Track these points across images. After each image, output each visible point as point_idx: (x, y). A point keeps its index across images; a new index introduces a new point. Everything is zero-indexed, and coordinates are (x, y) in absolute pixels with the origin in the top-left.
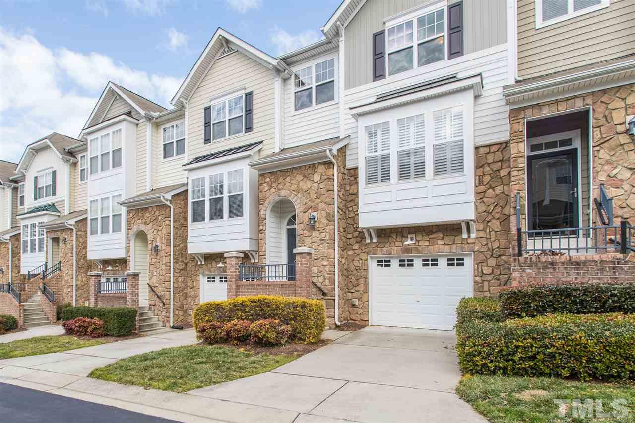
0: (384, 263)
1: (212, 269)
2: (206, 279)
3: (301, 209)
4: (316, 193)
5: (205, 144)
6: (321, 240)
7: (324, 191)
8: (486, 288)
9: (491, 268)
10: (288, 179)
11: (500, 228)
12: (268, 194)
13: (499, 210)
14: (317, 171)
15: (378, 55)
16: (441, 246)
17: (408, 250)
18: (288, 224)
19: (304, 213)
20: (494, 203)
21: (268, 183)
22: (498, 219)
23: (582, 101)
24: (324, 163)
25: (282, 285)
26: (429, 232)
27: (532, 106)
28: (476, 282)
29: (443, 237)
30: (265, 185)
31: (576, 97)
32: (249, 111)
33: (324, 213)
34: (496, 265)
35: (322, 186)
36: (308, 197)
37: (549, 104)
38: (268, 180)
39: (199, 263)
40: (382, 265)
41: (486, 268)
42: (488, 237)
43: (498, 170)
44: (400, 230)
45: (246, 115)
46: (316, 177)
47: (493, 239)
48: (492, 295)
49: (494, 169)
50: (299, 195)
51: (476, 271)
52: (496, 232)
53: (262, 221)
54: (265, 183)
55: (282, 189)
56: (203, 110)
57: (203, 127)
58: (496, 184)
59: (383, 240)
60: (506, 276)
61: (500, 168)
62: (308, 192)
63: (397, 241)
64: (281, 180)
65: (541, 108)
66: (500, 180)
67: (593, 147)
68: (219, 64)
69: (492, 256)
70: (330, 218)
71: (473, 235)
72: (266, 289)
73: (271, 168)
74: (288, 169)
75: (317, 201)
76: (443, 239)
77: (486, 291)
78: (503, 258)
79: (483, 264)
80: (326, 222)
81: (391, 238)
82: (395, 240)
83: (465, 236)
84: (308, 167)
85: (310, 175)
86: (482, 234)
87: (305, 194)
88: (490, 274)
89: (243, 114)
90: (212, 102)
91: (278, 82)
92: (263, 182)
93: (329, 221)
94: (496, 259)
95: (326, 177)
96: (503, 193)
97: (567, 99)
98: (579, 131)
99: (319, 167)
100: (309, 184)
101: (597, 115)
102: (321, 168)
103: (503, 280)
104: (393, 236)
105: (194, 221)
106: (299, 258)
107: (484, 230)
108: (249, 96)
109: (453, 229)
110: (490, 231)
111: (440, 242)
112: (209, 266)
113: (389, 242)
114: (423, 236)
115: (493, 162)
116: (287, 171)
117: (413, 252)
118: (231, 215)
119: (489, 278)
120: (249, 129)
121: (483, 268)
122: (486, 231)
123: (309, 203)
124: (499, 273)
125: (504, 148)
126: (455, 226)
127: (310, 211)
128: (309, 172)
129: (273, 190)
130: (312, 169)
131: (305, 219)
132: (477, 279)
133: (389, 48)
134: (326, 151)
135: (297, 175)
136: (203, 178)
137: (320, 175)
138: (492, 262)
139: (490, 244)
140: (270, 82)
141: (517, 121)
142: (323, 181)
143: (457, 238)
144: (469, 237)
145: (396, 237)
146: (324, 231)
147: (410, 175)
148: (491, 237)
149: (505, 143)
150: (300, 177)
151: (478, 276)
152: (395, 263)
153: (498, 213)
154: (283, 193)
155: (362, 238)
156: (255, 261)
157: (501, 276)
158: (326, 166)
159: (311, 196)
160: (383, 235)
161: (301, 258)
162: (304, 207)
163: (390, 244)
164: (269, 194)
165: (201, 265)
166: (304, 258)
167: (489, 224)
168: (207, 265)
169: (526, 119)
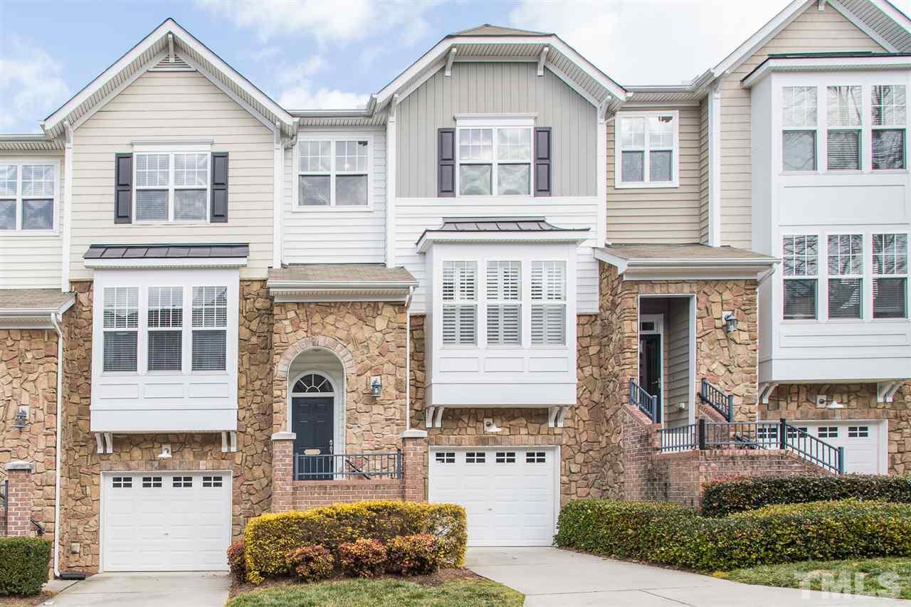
0: (445, 458)
1: (133, 464)
2: (110, 482)
3: (354, 370)
4: (378, 348)
5: (115, 223)
6: (386, 420)
7: (392, 346)
8: (573, 491)
9: (579, 466)
10: (330, 319)
11: (588, 417)
12: (292, 338)
13: (588, 395)
14: (381, 314)
15: (446, 162)
16: (524, 437)
17: (483, 440)
18: (294, 391)
19: (358, 375)
20: (582, 386)
21: (292, 320)
22: (586, 406)
23: (689, 288)
24: (393, 304)
25: (377, 486)
26: (509, 417)
27: (646, 282)
28: (563, 483)
29: (526, 425)
30: (287, 322)
31: (684, 281)
32: (220, 185)
33: (391, 379)
34: (584, 462)
35: (388, 337)
36: (366, 352)
37: (661, 283)
38: (291, 314)
39: (100, 450)
40: (443, 461)
41: (574, 466)
42: (576, 427)
43: (588, 347)
44: (473, 411)
45: (213, 190)
46: (380, 323)
47: (581, 430)
48: (580, 499)
49: (584, 346)
50: (350, 347)
51: (563, 469)
52: (584, 421)
53: (280, 383)
54: (286, 319)
55: (320, 334)
56: (113, 158)
57: (113, 191)
58: (585, 364)
59: (450, 424)
60: (594, 475)
61: (588, 345)
62: (366, 344)
63: (468, 426)
64: (317, 318)
65: (653, 288)
66: (588, 360)
67: (697, 338)
68: (155, 82)
69: (580, 450)
70: (399, 387)
71: (560, 424)
72: (348, 493)
73: (300, 296)
74: (330, 303)
75: (381, 359)
76: (526, 426)
77: (574, 494)
78: (591, 453)
79: (570, 460)
80: (395, 392)
81: (461, 422)
82: (465, 425)
83: (551, 424)
84: (365, 306)
85: (369, 318)
86: (570, 423)
87: (360, 346)
88: (579, 472)
89: (208, 186)
90: (136, 148)
91: (279, 153)
92: (283, 316)
93: (400, 392)
94: (583, 455)
95: (396, 325)
96: (592, 375)
97: (677, 282)
98: (661, 316)
99: (384, 309)
100: (367, 331)
101: (700, 306)
102: (388, 311)
103: (591, 480)
104: (464, 419)
105: (107, 367)
106: (412, 446)
107: (572, 418)
108: (220, 160)
109: (538, 415)
110: (578, 421)
111: (523, 431)
112: (126, 457)
113: (457, 427)
114: (502, 421)
115: (582, 337)
116: (329, 305)
117: (490, 442)
118: (198, 364)
119: (575, 477)
120: (219, 215)
121: (571, 465)
122: (574, 420)
123: (367, 361)
124: (586, 472)
125: (594, 321)
126: (541, 412)
127: (369, 373)
128: (367, 314)
129: (301, 333)
130: (374, 311)
131: (361, 385)
132: (565, 479)
133: (461, 156)
134: (409, 288)
135: (347, 315)
136: (135, 290)
137: (387, 322)
138: (580, 458)
139: (577, 436)
140: (264, 147)
141: (630, 296)
142: (391, 330)
143: (542, 426)
144: (556, 426)
145: (469, 421)
146: (392, 406)
147: (497, 339)
148: (580, 427)
149: (595, 315)
150: (351, 319)
151: (565, 475)
152: (460, 457)
153: (586, 398)
154: (322, 341)
155: (421, 420)
156: (229, 449)
157: (589, 476)
158: (396, 309)
159: (371, 351)
160: (450, 418)
161: (414, 445)
162: (359, 366)
163: (460, 430)
164: (294, 338)
165: (105, 453)
166: (420, 445)
167: (577, 412)
168: (119, 455)
169: (639, 295)
